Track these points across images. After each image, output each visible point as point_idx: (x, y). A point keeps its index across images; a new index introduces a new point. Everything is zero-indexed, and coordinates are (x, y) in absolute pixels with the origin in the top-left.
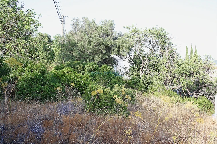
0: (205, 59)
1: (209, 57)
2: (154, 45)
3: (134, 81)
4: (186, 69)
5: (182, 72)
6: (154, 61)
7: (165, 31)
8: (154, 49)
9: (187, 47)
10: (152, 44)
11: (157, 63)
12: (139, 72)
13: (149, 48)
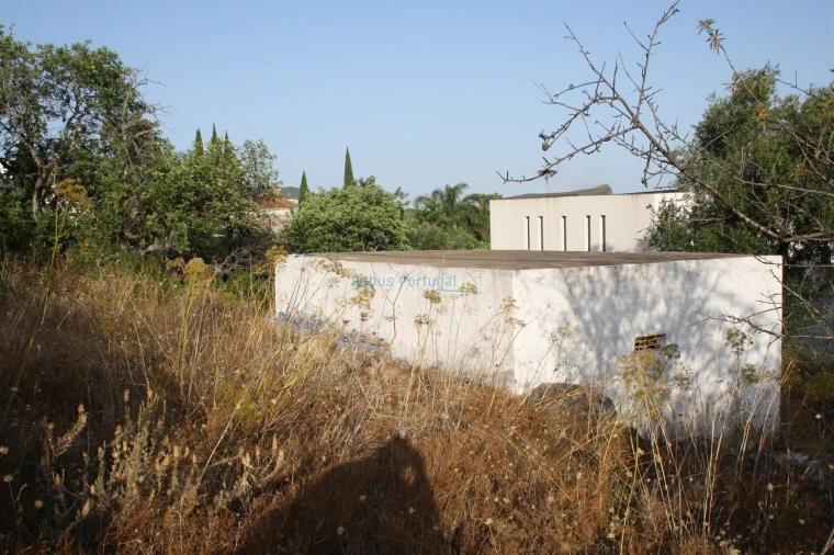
0: (246, 155)
1: (258, 150)
2: (81, 109)
3: (11, 235)
4: (185, 184)
5: (174, 193)
6: (82, 163)
7: (117, 61)
8: (83, 123)
9: (198, 134)
10: (73, 103)
11: (94, 169)
12: (31, 204)
13: (61, 118)
